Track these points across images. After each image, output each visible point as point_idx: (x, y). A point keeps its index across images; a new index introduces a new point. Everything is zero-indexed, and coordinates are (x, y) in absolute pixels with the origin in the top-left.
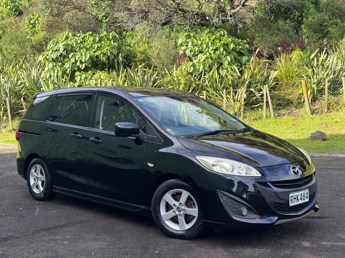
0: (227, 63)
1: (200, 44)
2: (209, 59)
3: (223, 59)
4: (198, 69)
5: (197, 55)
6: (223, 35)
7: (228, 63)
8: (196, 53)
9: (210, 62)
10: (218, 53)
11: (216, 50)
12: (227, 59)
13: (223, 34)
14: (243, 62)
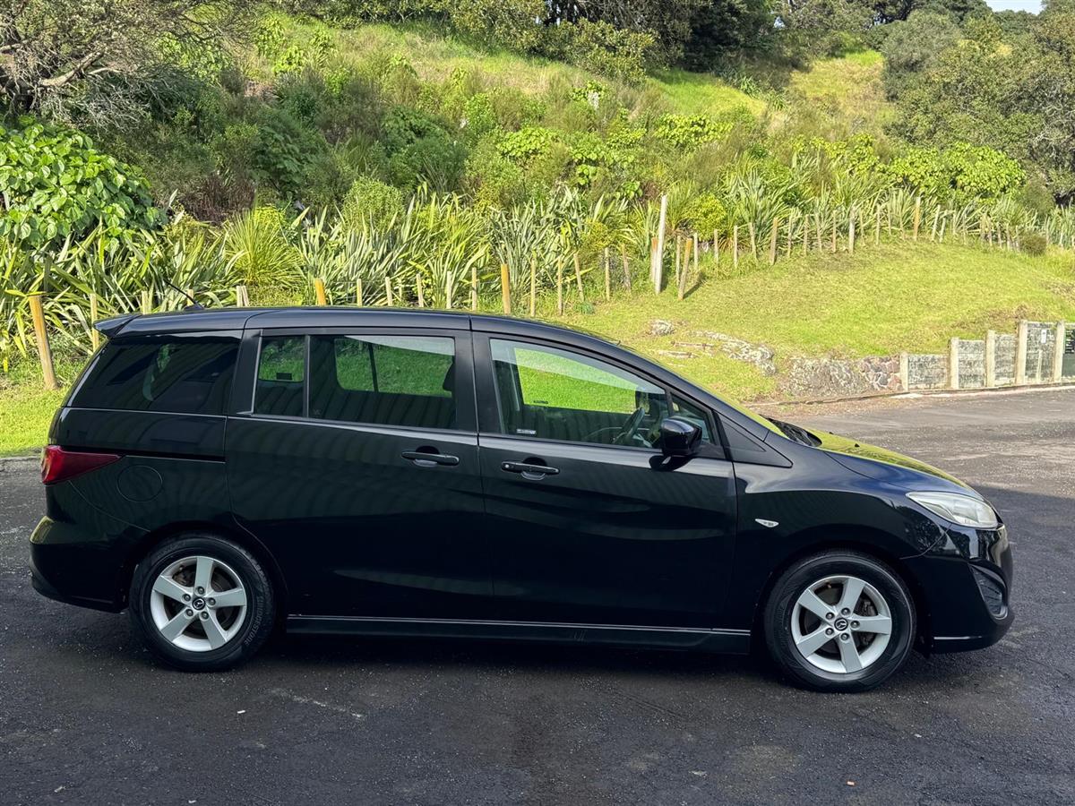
0: (116, 223)
1: (31, 163)
2: (73, 206)
3: (105, 211)
4: (43, 232)
5: (30, 194)
6: (83, 145)
7: (118, 222)
8: (25, 188)
9: (77, 216)
10: (89, 193)
11: (84, 183)
12: (114, 211)
13: (81, 143)
14: (150, 222)
